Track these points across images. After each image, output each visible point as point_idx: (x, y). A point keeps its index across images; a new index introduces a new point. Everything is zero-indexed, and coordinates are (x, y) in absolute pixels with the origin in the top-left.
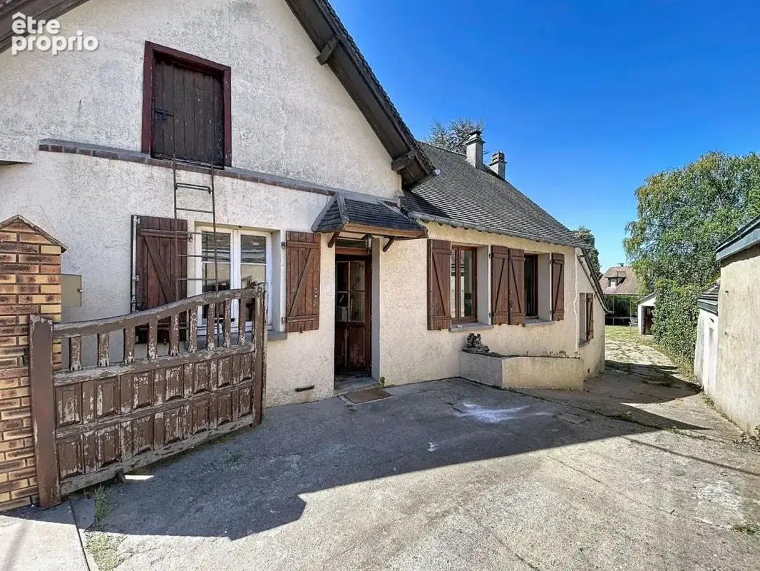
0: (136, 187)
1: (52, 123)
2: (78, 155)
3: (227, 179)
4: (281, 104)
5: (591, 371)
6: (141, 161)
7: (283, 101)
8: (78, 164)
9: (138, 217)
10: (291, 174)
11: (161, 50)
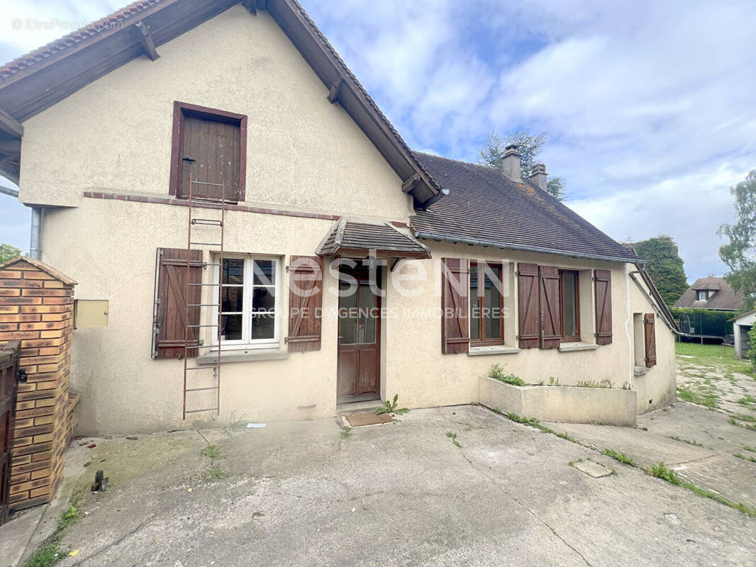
0: (161, 224)
1: (96, 173)
2: (116, 200)
3: (239, 212)
4: (292, 142)
5: (654, 402)
6: (166, 202)
7: (294, 139)
8: (115, 207)
9: (161, 249)
10: (299, 203)
11: (187, 107)
